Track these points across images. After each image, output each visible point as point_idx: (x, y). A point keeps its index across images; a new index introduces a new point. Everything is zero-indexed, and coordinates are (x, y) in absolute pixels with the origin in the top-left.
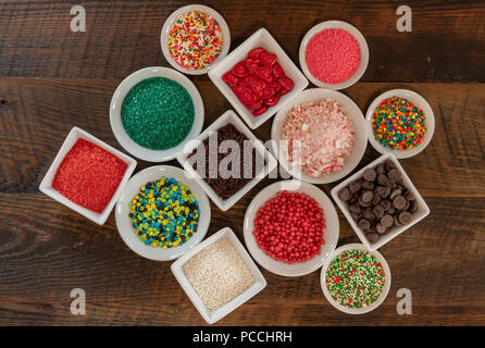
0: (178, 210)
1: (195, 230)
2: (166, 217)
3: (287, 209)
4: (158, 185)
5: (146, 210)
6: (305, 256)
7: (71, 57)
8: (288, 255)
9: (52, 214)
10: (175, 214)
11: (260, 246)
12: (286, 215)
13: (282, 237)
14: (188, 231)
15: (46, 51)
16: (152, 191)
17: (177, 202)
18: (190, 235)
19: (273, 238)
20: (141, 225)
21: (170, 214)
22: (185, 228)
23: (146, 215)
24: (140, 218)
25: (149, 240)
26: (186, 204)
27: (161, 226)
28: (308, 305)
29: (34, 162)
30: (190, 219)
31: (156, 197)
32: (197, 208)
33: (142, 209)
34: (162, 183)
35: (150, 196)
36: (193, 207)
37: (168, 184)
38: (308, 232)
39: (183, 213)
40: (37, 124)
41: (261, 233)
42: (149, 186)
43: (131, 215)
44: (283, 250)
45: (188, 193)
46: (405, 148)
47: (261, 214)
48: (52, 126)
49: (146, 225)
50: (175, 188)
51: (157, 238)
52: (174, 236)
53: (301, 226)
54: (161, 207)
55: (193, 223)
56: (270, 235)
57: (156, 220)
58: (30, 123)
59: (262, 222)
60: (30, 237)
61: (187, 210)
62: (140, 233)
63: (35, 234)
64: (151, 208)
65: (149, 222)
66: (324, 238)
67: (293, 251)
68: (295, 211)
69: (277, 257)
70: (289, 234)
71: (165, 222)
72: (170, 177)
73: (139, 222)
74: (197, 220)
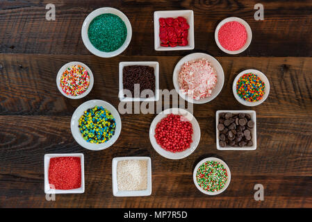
0: (104, 123)
1: (113, 134)
2: (98, 127)
3: (173, 123)
4: (94, 110)
5: (87, 123)
6: (182, 148)
7: (57, 43)
8: (173, 148)
9: (47, 127)
10: (102, 125)
11: (158, 143)
12: (172, 127)
13: (170, 138)
14: (110, 135)
15: (44, 40)
16: (90, 114)
17: (104, 119)
18: (111, 137)
19: (165, 139)
20: (85, 132)
21: (100, 125)
22: (108, 133)
23: (87, 126)
24: (84, 128)
25: (89, 139)
26: (109, 120)
27: (95, 132)
28: (183, 175)
29: (38, 99)
30: (110, 128)
31: (92, 116)
32: (114, 122)
33: (85, 123)
34: (96, 109)
35: (90, 116)
36: (112, 122)
37: (99, 109)
38: (184, 136)
39: (107, 125)
40: (39, 79)
41: (158, 136)
42: (89, 111)
43: (79, 126)
44: (170, 145)
45: (110, 114)
46: (252, 101)
47: (159, 126)
48: (47, 80)
49: (87, 132)
50: (103, 112)
51: (93, 138)
52: (102, 137)
53: (180, 132)
54: (95, 122)
55: (112, 130)
56: (163, 137)
57: (93, 129)
58: (36, 78)
59: (159, 130)
60: (35, 139)
61: (109, 124)
62: (84, 136)
63: (39, 137)
64: (90, 122)
65: (89, 130)
66: (192, 139)
67: (176, 146)
68: (177, 125)
69: (167, 149)
70: (173, 137)
71: (97, 130)
72: (100, 106)
73: (84, 130)
74: (114, 129)
